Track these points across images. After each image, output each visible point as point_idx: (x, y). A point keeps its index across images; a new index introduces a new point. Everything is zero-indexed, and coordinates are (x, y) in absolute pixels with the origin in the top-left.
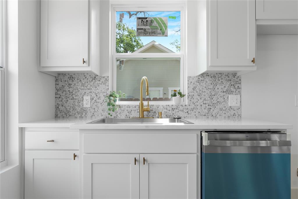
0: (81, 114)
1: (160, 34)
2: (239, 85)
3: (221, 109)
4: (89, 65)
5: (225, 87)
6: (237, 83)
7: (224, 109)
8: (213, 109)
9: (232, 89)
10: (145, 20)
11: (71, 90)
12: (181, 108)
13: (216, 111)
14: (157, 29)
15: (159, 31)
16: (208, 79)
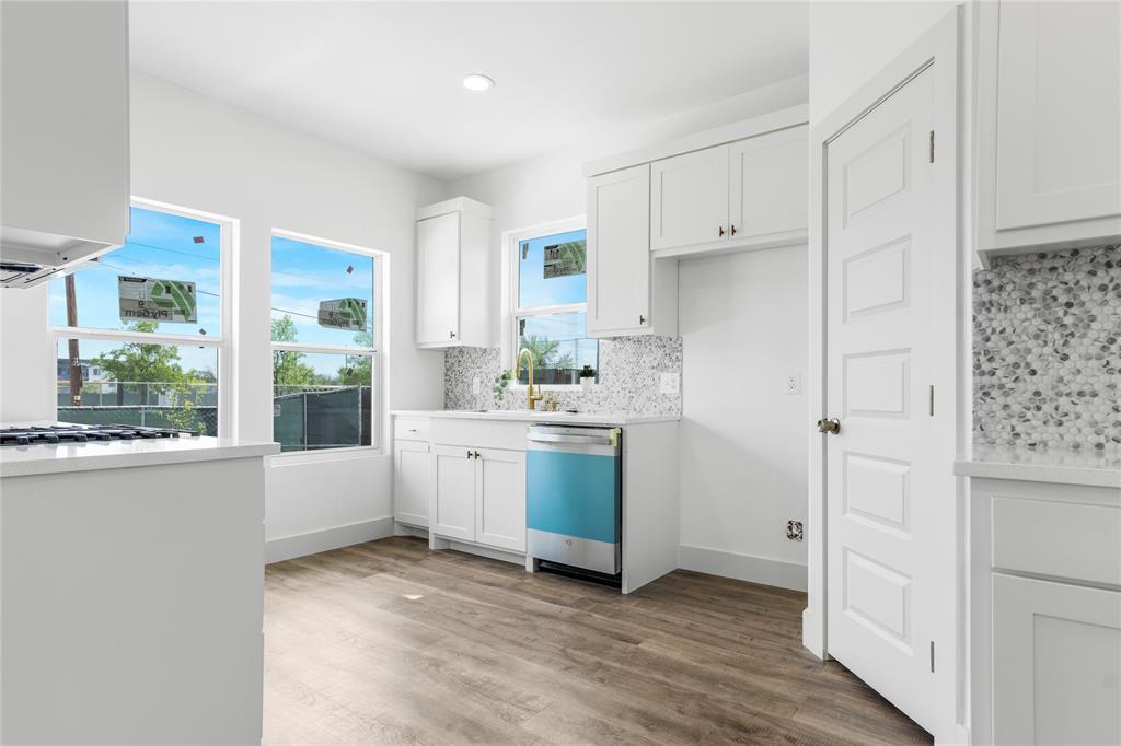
0: (471, 403)
1: (575, 270)
2: (678, 354)
3: (649, 399)
4: (459, 339)
5: (655, 359)
6: (675, 350)
7: (654, 398)
8: (636, 397)
9: (667, 361)
10: (555, 250)
11: (461, 368)
12: (590, 396)
13: (641, 401)
14: (571, 262)
15: (574, 266)
16: (629, 346)
